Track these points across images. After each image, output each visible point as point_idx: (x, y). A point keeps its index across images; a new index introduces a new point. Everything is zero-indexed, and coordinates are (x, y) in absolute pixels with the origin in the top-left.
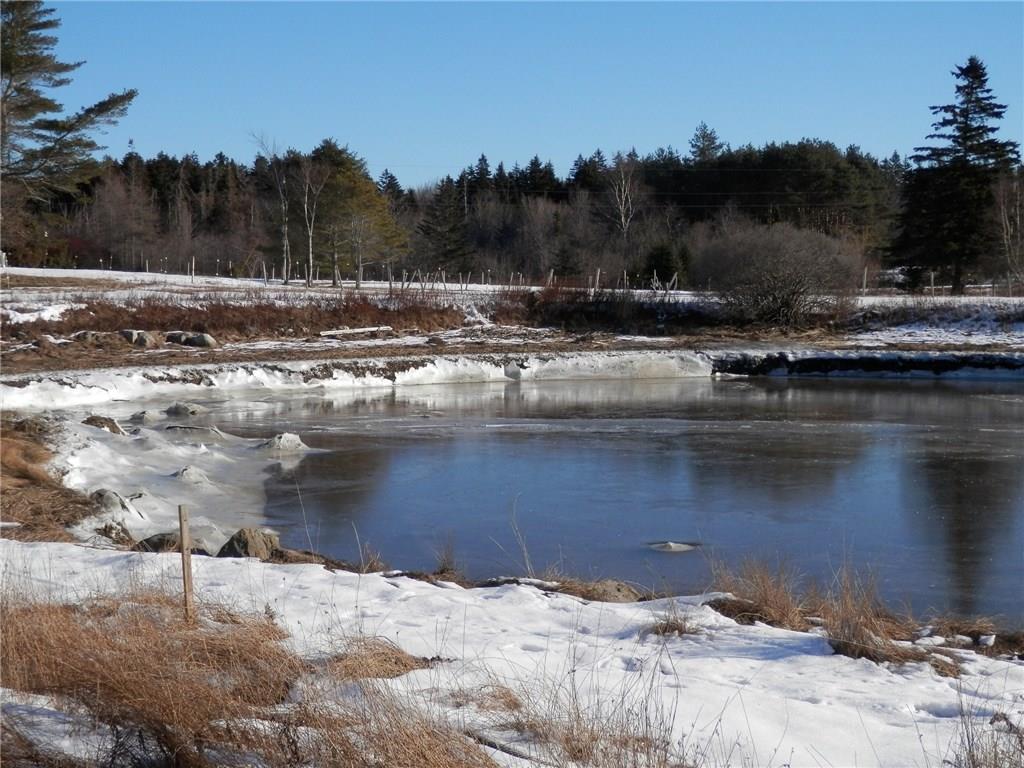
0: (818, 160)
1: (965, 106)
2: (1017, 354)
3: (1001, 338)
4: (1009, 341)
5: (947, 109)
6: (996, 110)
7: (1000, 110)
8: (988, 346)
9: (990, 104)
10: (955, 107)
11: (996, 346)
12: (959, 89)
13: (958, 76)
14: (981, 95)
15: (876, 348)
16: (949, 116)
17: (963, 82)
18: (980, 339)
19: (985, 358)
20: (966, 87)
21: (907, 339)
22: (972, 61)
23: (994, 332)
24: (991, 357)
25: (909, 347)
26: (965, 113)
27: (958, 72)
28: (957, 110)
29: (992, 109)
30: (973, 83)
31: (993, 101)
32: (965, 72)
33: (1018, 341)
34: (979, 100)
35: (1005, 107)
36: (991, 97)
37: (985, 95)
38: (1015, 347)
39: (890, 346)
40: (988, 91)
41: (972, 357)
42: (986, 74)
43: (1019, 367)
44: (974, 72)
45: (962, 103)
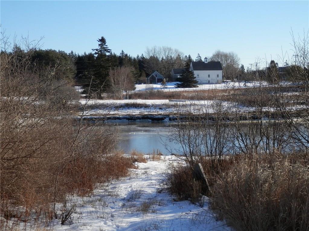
0: (52, 56)
1: (100, 49)
2: (121, 116)
3: (116, 112)
4: (118, 113)
5: (97, 50)
6: (108, 51)
7: (110, 51)
8: (114, 114)
9: (107, 49)
10: (98, 49)
11: (116, 114)
12: (99, 45)
13: (99, 41)
14: (105, 47)
15: (88, 115)
16: (97, 52)
17: (100, 43)
18: (112, 113)
19: (114, 117)
20: (101, 44)
21: (94, 113)
22: (102, 38)
23: (115, 110)
24: (115, 117)
25: (96, 115)
26: (101, 51)
27: (99, 40)
28: (99, 50)
29: (108, 50)
30: (103, 43)
31: (108, 48)
32: (100, 40)
33: (120, 113)
34: (104, 48)
35: (111, 50)
36: (107, 47)
37: (106, 47)
38: (120, 114)
39: (91, 115)
40: (107, 46)
41: (111, 117)
42: (106, 41)
43: (121, 119)
44: (103, 40)
45: (100, 48)
